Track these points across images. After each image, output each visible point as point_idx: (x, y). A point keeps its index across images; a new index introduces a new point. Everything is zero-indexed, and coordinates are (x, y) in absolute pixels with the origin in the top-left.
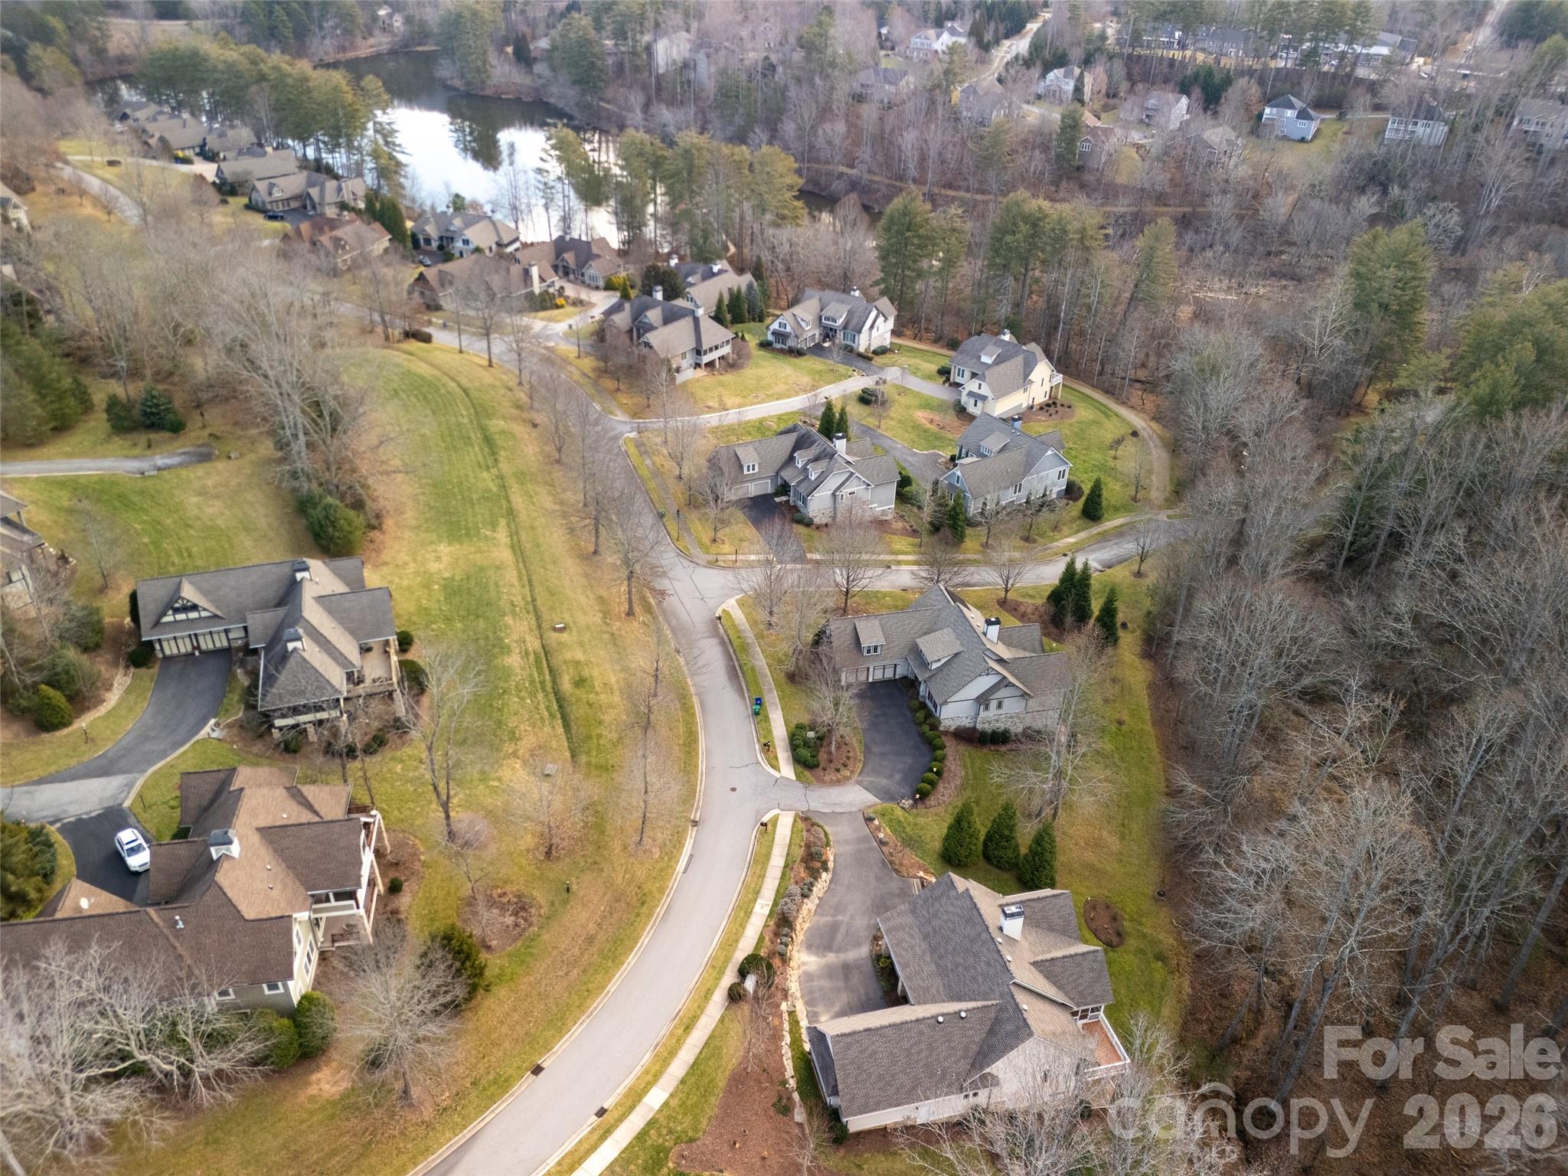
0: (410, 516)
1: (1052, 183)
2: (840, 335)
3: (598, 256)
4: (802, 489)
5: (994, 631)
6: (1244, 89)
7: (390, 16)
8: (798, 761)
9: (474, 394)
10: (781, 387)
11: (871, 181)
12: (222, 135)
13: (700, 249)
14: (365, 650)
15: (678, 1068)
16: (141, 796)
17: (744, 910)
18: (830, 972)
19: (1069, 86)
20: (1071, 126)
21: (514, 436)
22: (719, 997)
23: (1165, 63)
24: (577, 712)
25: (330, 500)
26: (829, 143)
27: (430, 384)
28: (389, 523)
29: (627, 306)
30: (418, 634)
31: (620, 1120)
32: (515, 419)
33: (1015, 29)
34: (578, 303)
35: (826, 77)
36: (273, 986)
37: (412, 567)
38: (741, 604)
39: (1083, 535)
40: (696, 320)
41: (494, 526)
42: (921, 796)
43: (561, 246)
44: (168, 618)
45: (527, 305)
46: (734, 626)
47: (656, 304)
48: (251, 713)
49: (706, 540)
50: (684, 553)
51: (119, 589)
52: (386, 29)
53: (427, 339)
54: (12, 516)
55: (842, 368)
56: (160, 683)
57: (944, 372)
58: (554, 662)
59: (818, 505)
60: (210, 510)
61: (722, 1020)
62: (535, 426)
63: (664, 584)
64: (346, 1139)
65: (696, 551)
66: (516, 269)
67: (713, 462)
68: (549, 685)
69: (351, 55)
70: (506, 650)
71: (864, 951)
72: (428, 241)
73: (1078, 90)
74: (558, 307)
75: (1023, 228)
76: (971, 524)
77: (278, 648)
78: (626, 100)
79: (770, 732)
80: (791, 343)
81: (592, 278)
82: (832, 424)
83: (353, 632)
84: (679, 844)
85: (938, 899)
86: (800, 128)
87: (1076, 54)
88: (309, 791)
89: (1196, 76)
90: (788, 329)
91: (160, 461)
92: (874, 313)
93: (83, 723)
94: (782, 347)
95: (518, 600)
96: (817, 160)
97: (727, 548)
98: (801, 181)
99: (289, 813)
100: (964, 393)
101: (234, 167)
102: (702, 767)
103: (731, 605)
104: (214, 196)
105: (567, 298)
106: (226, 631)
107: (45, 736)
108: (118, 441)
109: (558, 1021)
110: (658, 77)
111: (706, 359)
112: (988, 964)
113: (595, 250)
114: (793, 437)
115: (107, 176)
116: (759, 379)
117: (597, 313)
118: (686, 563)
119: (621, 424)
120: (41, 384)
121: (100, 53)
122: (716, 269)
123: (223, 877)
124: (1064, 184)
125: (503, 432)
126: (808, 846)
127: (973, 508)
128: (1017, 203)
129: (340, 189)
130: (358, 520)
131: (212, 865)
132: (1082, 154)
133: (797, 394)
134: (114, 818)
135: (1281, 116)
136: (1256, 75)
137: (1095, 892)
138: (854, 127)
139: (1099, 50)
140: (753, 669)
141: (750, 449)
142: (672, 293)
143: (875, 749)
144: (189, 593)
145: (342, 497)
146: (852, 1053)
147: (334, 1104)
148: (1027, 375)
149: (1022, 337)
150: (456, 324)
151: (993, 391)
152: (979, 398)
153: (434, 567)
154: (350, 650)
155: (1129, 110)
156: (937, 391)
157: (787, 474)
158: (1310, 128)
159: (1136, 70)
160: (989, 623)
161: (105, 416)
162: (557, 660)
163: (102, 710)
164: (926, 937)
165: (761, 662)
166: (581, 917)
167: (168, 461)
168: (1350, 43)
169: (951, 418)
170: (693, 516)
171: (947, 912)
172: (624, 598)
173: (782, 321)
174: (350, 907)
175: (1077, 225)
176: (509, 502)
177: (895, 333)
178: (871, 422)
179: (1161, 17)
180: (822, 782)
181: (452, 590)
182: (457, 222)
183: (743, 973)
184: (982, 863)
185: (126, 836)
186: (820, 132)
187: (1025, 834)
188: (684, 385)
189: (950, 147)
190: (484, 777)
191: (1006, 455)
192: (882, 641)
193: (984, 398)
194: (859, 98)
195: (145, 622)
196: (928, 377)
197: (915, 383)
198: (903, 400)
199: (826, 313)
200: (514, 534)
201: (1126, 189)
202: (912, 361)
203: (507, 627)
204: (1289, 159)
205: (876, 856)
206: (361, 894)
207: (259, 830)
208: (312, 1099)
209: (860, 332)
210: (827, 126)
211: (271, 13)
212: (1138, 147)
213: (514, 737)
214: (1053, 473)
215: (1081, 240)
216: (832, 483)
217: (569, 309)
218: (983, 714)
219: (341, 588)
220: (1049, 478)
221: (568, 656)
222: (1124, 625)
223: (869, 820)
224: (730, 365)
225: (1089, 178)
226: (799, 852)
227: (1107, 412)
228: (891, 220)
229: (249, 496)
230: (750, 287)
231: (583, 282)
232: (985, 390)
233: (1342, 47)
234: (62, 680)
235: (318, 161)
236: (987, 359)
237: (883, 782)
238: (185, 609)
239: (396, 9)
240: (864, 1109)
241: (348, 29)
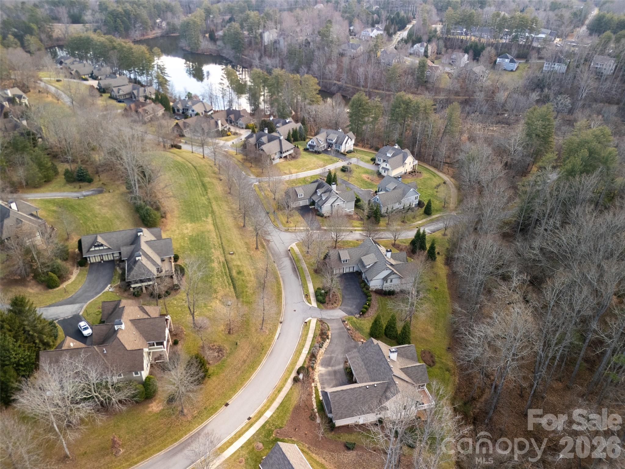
0: (176, 213)
1: (415, 87)
2: (334, 146)
3: (243, 116)
4: (320, 203)
5: (389, 254)
6: (489, 51)
7: (161, 22)
8: (318, 301)
9: (198, 168)
10: (312, 166)
11: (347, 87)
12: (99, 70)
13: (282, 113)
14: (163, 260)
15: (276, 404)
16: (86, 311)
17: (299, 352)
18: (329, 373)
19: (422, 50)
20: (423, 66)
21: (213, 184)
22: (290, 381)
23: (459, 41)
24: (238, 283)
25: (148, 207)
26: (330, 72)
27: (182, 165)
28: (168, 216)
29: (254, 135)
30: (181, 256)
31: (256, 421)
32: (213, 178)
33: (402, 28)
34: (236, 134)
35: (329, 47)
36: (136, 373)
37: (177, 232)
38: (297, 245)
39: (424, 220)
40: (280, 141)
41: (207, 217)
42: (363, 313)
43: (229, 112)
44: (93, 249)
45: (216, 135)
46: (295, 253)
47: (265, 134)
48: (123, 283)
49: (284, 222)
50: (276, 227)
51: (73, 239)
52: (160, 27)
53: (180, 148)
54: (34, 213)
55: (335, 158)
56: (90, 272)
57: (373, 160)
58: (229, 265)
59: (326, 209)
60: (104, 211)
61: (291, 389)
62: (221, 180)
63: (269, 238)
64: (162, 426)
65: (280, 226)
66: (212, 121)
67: (287, 193)
68: (228, 274)
69: (146, 37)
70: (212, 261)
71: (341, 366)
72: (178, 110)
73: (426, 51)
74: (228, 135)
75: (403, 106)
76: (382, 216)
77: (132, 259)
78: (253, 55)
79: (308, 290)
80: (316, 149)
81: (240, 124)
82: (331, 179)
83: (159, 254)
84: (276, 330)
85: (367, 347)
86: (319, 66)
87: (425, 38)
88: (147, 308)
89: (471, 46)
90: (315, 144)
91: (84, 193)
92: (347, 138)
93: (64, 285)
94: (312, 150)
95: (216, 243)
96: (326, 79)
97: (292, 225)
98: (319, 88)
99: (140, 315)
100: (381, 168)
101: (104, 82)
102: (283, 303)
103: (294, 246)
104: (97, 93)
105: (231, 132)
106: (113, 254)
107: (50, 290)
108: (68, 186)
109: (234, 389)
110: (265, 46)
111: (284, 155)
112: (385, 369)
113: (242, 114)
114: (316, 184)
115: (56, 86)
116: (304, 162)
117: (243, 138)
118: (277, 230)
119: (253, 180)
120: (40, 165)
121: (50, 37)
122: (287, 121)
123: (119, 336)
124: (420, 88)
125: (209, 182)
126: (322, 330)
127: (383, 210)
128: (400, 97)
129: (145, 91)
130: (159, 215)
131: (116, 332)
132: (427, 76)
133: (318, 168)
134: (77, 318)
135: (504, 61)
136: (494, 46)
137: (425, 347)
138: (340, 66)
139: (434, 36)
140: (302, 268)
141: (301, 188)
142: (271, 130)
143: (346, 297)
144: (100, 240)
145: (152, 206)
146: (337, 398)
147: (157, 414)
148: (404, 161)
149: (402, 147)
150: (191, 142)
151: (391, 167)
152: (386, 169)
153: (185, 231)
154: (158, 260)
155: (445, 59)
156: (370, 167)
157: (314, 198)
158: (515, 66)
159: (448, 43)
160: (387, 251)
161: (63, 177)
162: (231, 265)
163: (70, 282)
164: (363, 360)
165: (305, 266)
166: (242, 353)
167: (88, 193)
168: (530, 33)
169: (375, 177)
170: (280, 213)
171: (370, 351)
172: (255, 243)
173: (312, 141)
174: (161, 348)
175: (423, 104)
176: (212, 208)
177: (355, 145)
178: (346, 178)
179: (457, 23)
180: (327, 308)
181: (192, 240)
182: (190, 103)
183: (298, 372)
184: (384, 337)
185: (82, 324)
186: (327, 68)
187: (399, 326)
188: (276, 164)
189: (377, 74)
190: (206, 306)
191: (396, 190)
192: (349, 258)
193: (388, 170)
194: (342, 55)
195: (84, 250)
196: (368, 162)
197: (362, 164)
198: (358, 170)
199: (329, 137)
200: (214, 220)
201: (444, 90)
202: (361, 156)
203: (213, 253)
204: (506, 78)
205: (347, 334)
206: (165, 343)
207: (131, 320)
208: (150, 412)
209: (341, 145)
210: (330, 66)
211: (116, 21)
212: (449, 74)
213: (216, 292)
214: (413, 198)
215: (425, 110)
216: (331, 201)
217: (233, 136)
218: (385, 284)
219: (153, 238)
220: (412, 199)
221: (235, 263)
222: (438, 253)
223: (344, 321)
224: (293, 157)
225: (429, 85)
226: (319, 332)
227: (434, 175)
228: (353, 103)
229: (117, 206)
230: (300, 128)
231: (237, 126)
232: (388, 167)
233: (527, 34)
234: (56, 270)
235: (135, 79)
236: (389, 155)
237: (349, 308)
238: (98, 246)
239: (163, 19)
240: (341, 418)
241: (145, 27)
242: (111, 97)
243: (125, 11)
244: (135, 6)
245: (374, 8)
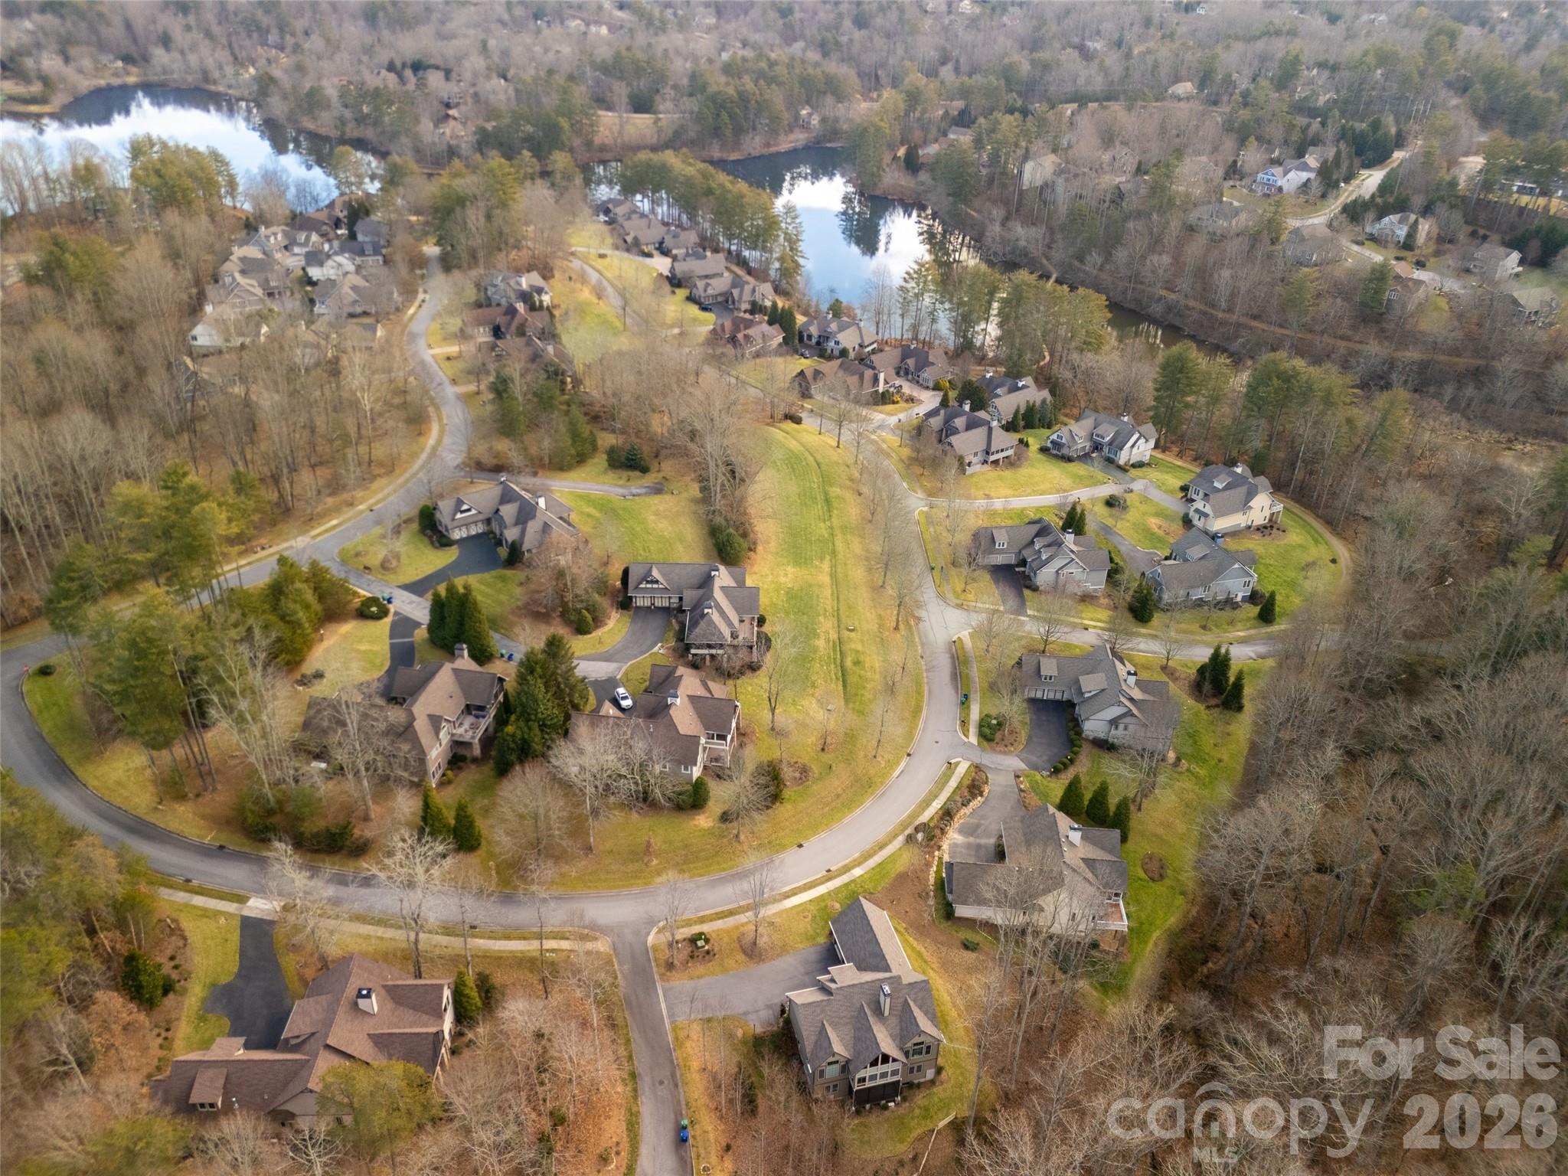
0: (773, 545)
1: (1351, 327)
2: (1106, 449)
4: (1034, 565)
5: (1132, 680)
7: (810, 115)
8: (982, 735)
9: (824, 467)
10: (1046, 486)
11: (1187, 306)
12: (675, 236)
13: (1013, 366)
14: (742, 621)
15: (872, 863)
16: (626, 674)
17: (926, 803)
18: (968, 846)
19: (1402, 232)
20: (1379, 278)
21: (845, 500)
22: (901, 838)
23: (1514, 212)
24: (852, 679)
25: (731, 530)
26: (1154, 271)
27: (797, 457)
28: (760, 548)
29: (942, 412)
30: (769, 618)
31: (838, 876)
32: (848, 488)
33: (1378, 160)
34: (911, 400)
35: (1163, 213)
36: (686, 769)
37: (770, 578)
38: (971, 635)
39: (1252, 632)
40: (990, 429)
41: (822, 559)
42: (1056, 771)
43: (906, 353)
44: (643, 586)
45: (871, 400)
46: (963, 648)
47: (964, 413)
48: (681, 644)
49: (959, 589)
50: (941, 596)
52: (805, 127)
53: (798, 421)
54: (565, 515)
55: (1100, 475)
56: (634, 620)
57: (1185, 489)
58: (844, 648)
59: (1044, 576)
60: (661, 525)
61: (900, 848)
62: (860, 494)
63: (923, 614)
64: (708, 846)
65: (950, 596)
66: (869, 371)
67: (976, 537)
68: (838, 661)
69: (773, 150)
70: (817, 636)
71: (992, 841)
72: (810, 337)
73: (1411, 235)
74: (894, 403)
76: (1160, 609)
77: (698, 611)
78: (990, 213)
79: (968, 715)
80: (1065, 451)
81: (927, 380)
83: (736, 609)
84: (898, 763)
86: (1130, 256)
87: (1418, 201)
88: (711, 684)
89: (1538, 232)
90: (1064, 440)
91: (634, 490)
92: (1136, 436)
93: (598, 633)
94: (1055, 453)
95: (829, 608)
96: (1142, 283)
97: (971, 597)
99: (701, 692)
100: (1194, 508)
101: (681, 268)
102: (921, 725)
103: (965, 635)
104: (667, 288)
105: (902, 395)
106: (670, 598)
107: (582, 636)
108: (611, 474)
109: (814, 828)
110: (1021, 193)
111: (992, 458)
112: (1054, 851)
114: (1037, 527)
115: (598, 266)
116: (1031, 477)
117: (922, 410)
118: (941, 603)
119: (916, 503)
120: (575, 435)
121: (589, 144)
122: (1020, 384)
123: (672, 712)
124: (1362, 328)
125: (838, 497)
126: (973, 780)
127: (1166, 598)
129: (754, 291)
130: (745, 545)
131: (668, 707)
132: (1386, 303)
134: (612, 683)
137: (1156, 851)
138: (1177, 259)
139: (1444, 196)
140: (968, 675)
141: (1003, 531)
142: (979, 404)
143: (1035, 739)
144: (656, 573)
145: (737, 529)
146: (964, 872)
147: (705, 831)
148: (1247, 501)
149: (1257, 469)
150: (819, 413)
151: (1214, 512)
152: (1202, 514)
153: (783, 579)
154: (735, 621)
155: (1455, 257)
156: (1173, 503)
157: (1026, 553)
160: (1129, 673)
161: (605, 457)
162: (846, 648)
163: (606, 629)
164: (1025, 834)
165: (975, 673)
166: (839, 781)
167: (639, 491)
169: (1177, 527)
170: (953, 571)
171: (1040, 824)
172: (894, 618)
173: (1061, 433)
174: (723, 744)
175: (1324, 384)
176: (834, 545)
177: (1154, 450)
180: (994, 750)
181: (791, 595)
182: (834, 327)
183: (917, 829)
184: (1084, 816)
185: (621, 691)
186: (1148, 261)
187: (1113, 802)
188: (972, 476)
189: (1261, 287)
190: (794, 703)
191: (1202, 562)
192: (1055, 673)
193: (1206, 515)
194: (1191, 230)
195: (631, 585)
196: (1171, 492)
197: (1156, 495)
198: (1144, 508)
199: (1099, 431)
200: (833, 566)
201: (1423, 337)
202: (1164, 476)
203: (820, 623)
205: (1016, 796)
206: (729, 738)
207: (688, 696)
208: (696, 825)
209: (1122, 448)
210: (1155, 258)
211: (718, 115)
212: (1451, 297)
213: (813, 685)
214: (1240, 582)
215: (1325, 397)
216: (1057, 563)
217: (903, 405)
218: (1113, 732)
219: (733, 584)
220: (1237, 585)
221: (853, 646)
223: (1018, 777)
224: (1011, 463)
225: (1389, 324)
226: (967, 782)
227: (1317, 540)
228: (1168, 363)
229: (683, 519)
230: (1044, 401)
231: (917, 382)
232: (1208, 510)
234: (592, 609)
235: (739, 254)
236: (1218, 485)
237: (1034, 759)
238: (652, 582)
239: (815, 108)
240: (965, 903)
241: (775, 129)
242: (690, 299)
243: (740, 94)
244: (762, 82)
245: (1322, 100)
